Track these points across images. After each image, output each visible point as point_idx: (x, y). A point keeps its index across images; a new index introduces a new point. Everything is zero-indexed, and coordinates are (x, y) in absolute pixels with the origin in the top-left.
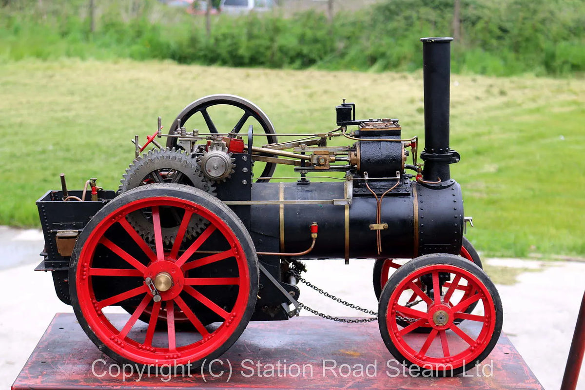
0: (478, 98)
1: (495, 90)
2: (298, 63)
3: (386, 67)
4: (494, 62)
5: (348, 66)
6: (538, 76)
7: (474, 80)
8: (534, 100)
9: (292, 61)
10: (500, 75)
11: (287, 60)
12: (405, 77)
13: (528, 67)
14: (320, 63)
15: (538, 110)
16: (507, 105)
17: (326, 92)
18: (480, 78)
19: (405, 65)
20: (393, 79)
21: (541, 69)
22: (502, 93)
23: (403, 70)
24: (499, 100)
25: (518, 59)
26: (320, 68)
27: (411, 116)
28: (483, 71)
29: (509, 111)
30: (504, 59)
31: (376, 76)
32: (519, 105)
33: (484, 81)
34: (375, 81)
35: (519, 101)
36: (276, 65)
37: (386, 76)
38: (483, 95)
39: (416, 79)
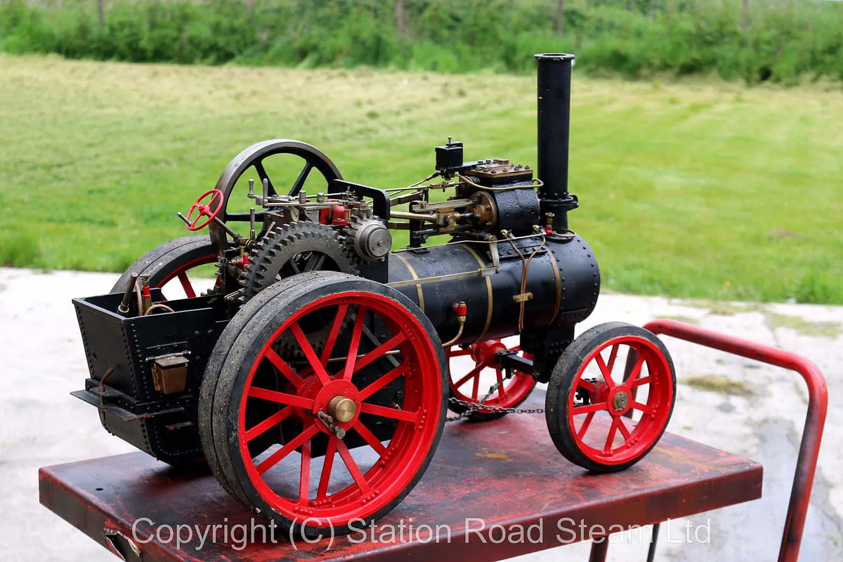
0: (434, 100)
1: (453, 90)
2: (212, 57)
3: (319, 63)
4: (445, 56)
5: (273, 62)
6: (498, 72)
7: (425, 78)
8: (498, 101)
9: (205, 56)
10: (454, 72)
11: (200, 54)
12: (343, 75)
13: (486, 63)
14: (238, 58)
15: (505, 114)
16: (470, 108)
17: (254, 93)
18: (431, 75)
19: (341, 61)
20: (330, 78)
21: (500, 64)
22: (462, 94)
23: (338, 67)
24: (460, 103)
25: (473, 53)
26: (239, 63)
27: (361, 122)
28: (434, 67)
29: (474, 115)
30: (458, 53)
31: (308, 73)
32: (484, 108)
33: (438, 79)
34: (309, 78)
35: (482, 103)
36: (185, 59)
37: (320, 73)
38: (439, 96)
39: (358, 76)
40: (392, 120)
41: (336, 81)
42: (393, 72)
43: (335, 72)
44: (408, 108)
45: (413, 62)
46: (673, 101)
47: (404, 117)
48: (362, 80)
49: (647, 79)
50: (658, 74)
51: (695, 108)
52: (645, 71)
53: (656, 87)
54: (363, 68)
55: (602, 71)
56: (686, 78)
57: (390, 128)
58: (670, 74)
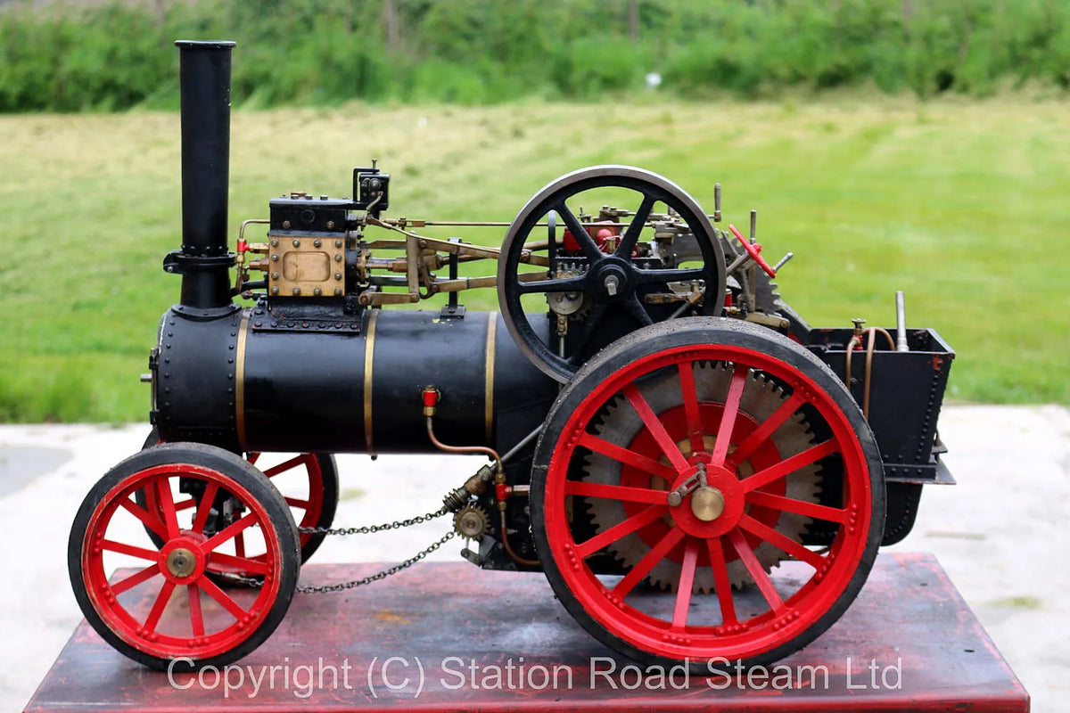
0: (483, 145)
1: (502, 129)
2: (109, 101)
3: (273, 101)
4: (468, 81)
6: (550, 99)
7: (448, 114)
8: (577, 141)
9: (96, 102)
11: (88, 97)
13: (528, 87)
14: (151, 98)
18: (453, 110)
19: (306, 95)
21: (549, 88)
22: (518, 134)
23: (303, 105)
24: (525, 147)
25: (507, 73)
26: (152, 107)
28: (451, 96)
30: (485, 75)
31: (266, 116)
34: (273, 124)
36: (66, 105)
37: (284, 113)
38: (490, 139)
39: (349, 116)
40: (444, 177)
41: (318, 126)
42: (395, 109)
43: (309, 112)
44: (455, 159)
45: (420, 91)
46: (829, 128)
47: (459, 173)
48: (357, 123)
49: (773, 97)
50: (787, 90)
51: (871, 136)
52: (765, 87)
53: (790, 109)
54: (354, 104)
55: (702, 89)
56: (830, 94)
57: (448, 186)
58: (804, 88)
